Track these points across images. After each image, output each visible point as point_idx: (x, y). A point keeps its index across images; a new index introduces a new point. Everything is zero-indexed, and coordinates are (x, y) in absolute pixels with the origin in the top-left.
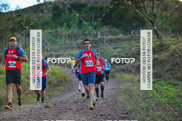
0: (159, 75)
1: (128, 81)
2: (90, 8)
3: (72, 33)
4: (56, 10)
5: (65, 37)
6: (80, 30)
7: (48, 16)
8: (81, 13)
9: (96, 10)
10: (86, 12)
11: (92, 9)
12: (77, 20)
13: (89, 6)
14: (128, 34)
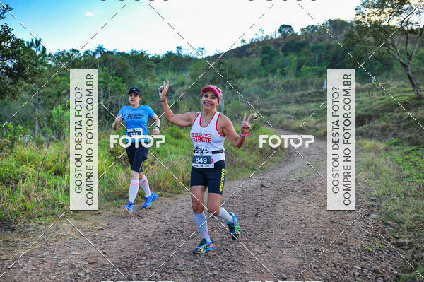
0: (415, 142)
1: (370, 151)
2: (312, 47)
3: (288, 82)
4: (267, 53)
5: (279, 88)
6: (298, 79)
7: (256, 61)
8: (300, 55)
9: (320, 50)
10: (307, 54)
11: (314, 49)
12: (294, 64)
13: (311, 44)
14: (367, 82)
